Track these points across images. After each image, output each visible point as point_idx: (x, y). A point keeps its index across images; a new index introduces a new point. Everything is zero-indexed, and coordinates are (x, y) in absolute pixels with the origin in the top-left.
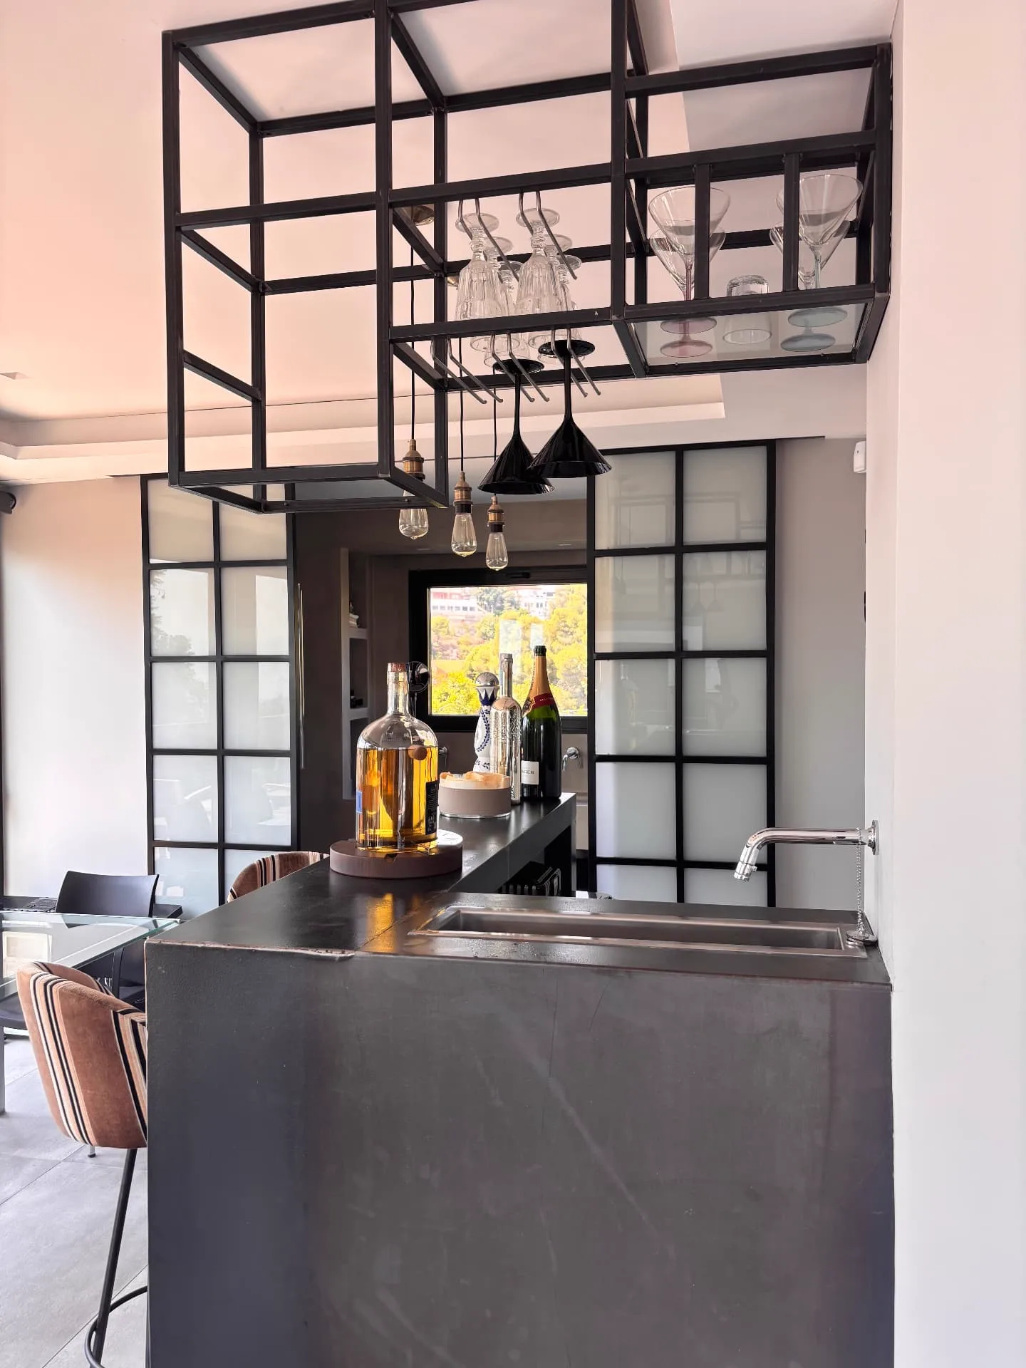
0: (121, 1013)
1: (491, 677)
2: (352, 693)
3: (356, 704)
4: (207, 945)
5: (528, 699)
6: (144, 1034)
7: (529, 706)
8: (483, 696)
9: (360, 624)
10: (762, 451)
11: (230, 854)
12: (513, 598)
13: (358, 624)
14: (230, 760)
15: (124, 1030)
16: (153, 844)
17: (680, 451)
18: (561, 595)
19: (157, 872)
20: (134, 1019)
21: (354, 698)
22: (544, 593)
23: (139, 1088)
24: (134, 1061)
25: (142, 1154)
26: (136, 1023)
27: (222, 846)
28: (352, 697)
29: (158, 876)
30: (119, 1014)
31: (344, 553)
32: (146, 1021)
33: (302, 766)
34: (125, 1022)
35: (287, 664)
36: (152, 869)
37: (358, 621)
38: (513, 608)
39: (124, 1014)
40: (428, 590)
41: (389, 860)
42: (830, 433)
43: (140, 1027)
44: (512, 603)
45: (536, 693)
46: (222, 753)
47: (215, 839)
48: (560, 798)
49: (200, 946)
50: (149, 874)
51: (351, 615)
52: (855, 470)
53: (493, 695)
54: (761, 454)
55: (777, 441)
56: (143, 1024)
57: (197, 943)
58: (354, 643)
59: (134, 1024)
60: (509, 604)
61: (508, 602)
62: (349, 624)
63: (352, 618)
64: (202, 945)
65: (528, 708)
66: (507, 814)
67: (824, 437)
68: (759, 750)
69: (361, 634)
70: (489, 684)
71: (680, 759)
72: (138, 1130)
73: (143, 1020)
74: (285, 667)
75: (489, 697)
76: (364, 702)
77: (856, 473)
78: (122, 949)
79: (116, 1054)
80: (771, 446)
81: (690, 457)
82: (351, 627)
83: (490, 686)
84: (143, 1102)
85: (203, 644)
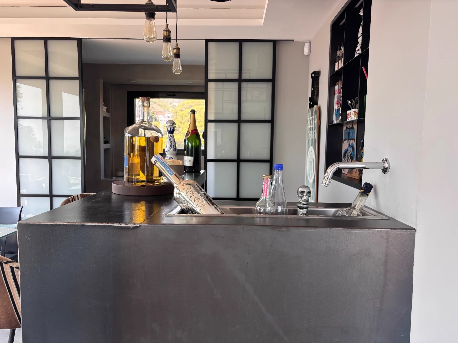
0: (4, 263)
1: (173, 122)
2: (104, 138)
3: (106, 142)
4: (55, 223)
5: (188, 131)
6: (18, 273)
7: (189, 134)
8: (169, 130)
9: (108, 111)
10: (271, 44)
11: (55, 199)
12: (156, 118)
13: (106, 111)
14: (54, 161)
15: (7, 272)
16: (19, 196)
17: (241, 42)
18: (173, 117)
19: (22, 205)
20: (12, 266)
21: (105, 140)
22: (167, 117)
23: (16, 300)
24: (13, 287)
25: (19, 332)
26: (13, 268)
27: (51, 196)
28: (104, 140)
29: (22, 207)
30: (4, 264)
31: (101, 81)
32: (19, 266)
33: (86, 164)
34: (7, 267)
35: (79, 121)
36: (19, 204)
37: (107, 109)
38: (156, 121)
39: (6, 264)
40: (135, 99)
41: (143, 188)
42: (296, 39)
43: (15, 269)
44: (156, 120)
45: (191, 129)
46: (50, 157)
47: (48, 193)
48: (200, 172)
49: (51, 224)
50: (18, 206)
51: (104, 107)
52: (304, 54)
53: (173, 130)
54: (271, 45)
55: (277, 41)
56: (17, 268)
57: (49, 222)
58: (105, 118)
59: (12, 268)
60: (155, 120)
61: (154, 119)
62: (103, 110)
63: (104, 108)
64: (52, 223)
65: (188, 135)
66: (183, 176)
67: (293, 40)
68: (268, 157)
69: (108, 115)
70: (171, 125)
71: (239, 161)
72: (16, 320)
73: (17, 266)
74: (78, 122)
75: (172, 130)
76: (109, 142)
77: (305, 55)
78: (6, 238)
79: (3, 284)
80: (275, 42)
81: (245, 45)
82: (104, 111)
83: (172, 125)
84: (19, 308)
85: (41, 111)
